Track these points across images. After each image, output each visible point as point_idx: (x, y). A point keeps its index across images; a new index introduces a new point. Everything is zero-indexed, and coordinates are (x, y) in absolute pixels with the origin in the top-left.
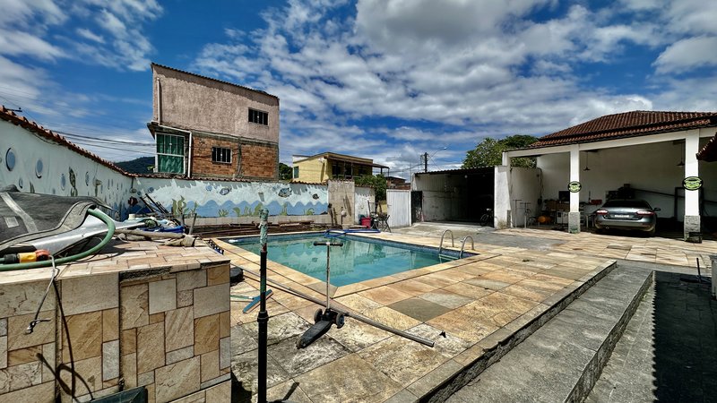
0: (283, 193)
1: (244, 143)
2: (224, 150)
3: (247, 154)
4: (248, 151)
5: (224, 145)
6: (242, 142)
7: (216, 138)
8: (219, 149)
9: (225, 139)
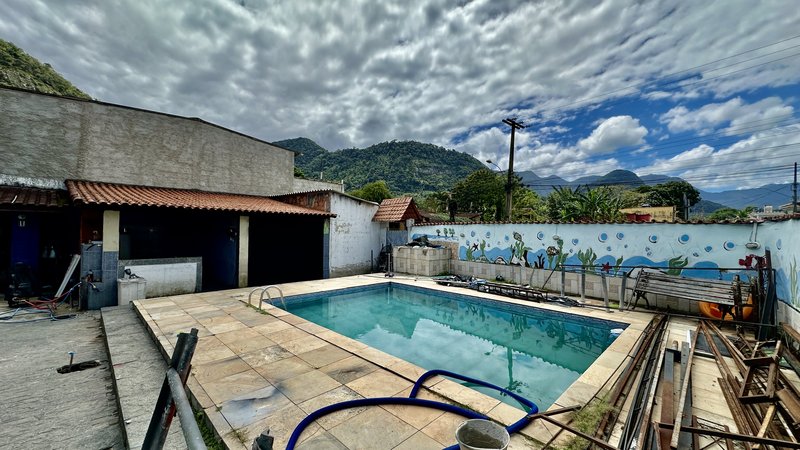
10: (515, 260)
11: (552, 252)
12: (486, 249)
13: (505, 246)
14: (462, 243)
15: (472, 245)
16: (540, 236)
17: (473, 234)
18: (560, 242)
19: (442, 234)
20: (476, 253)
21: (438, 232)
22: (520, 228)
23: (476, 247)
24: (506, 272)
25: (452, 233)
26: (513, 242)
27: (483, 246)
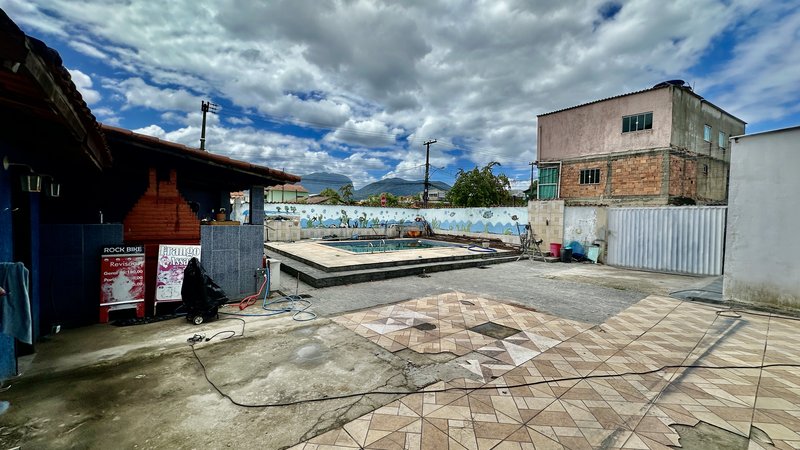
0: (487, 215)
1: (616, 158)
2: (593, 171)
3: (619, 171)
4: (621, 167)
5: (592, 166)
6: (612, 159)
7: (584, 161)
8: (587, 171)
9: (592, 160)
10: (342, 225)
11: (361, 220)
12: (323, 219)
13: (336, 217)
14: (303, 216)
15: (311, 217)
16: (356, 212)
17: (313, 211)
18: (365, 215)
19: (283, 209)
20: (315, 223)
21: (279, 208)
22: (345, 208)
23: (315, 219)
24: (337, 232)
25: (294, 210)
26: (341, 215)
27: (320, 218)
